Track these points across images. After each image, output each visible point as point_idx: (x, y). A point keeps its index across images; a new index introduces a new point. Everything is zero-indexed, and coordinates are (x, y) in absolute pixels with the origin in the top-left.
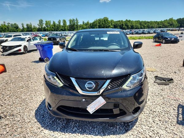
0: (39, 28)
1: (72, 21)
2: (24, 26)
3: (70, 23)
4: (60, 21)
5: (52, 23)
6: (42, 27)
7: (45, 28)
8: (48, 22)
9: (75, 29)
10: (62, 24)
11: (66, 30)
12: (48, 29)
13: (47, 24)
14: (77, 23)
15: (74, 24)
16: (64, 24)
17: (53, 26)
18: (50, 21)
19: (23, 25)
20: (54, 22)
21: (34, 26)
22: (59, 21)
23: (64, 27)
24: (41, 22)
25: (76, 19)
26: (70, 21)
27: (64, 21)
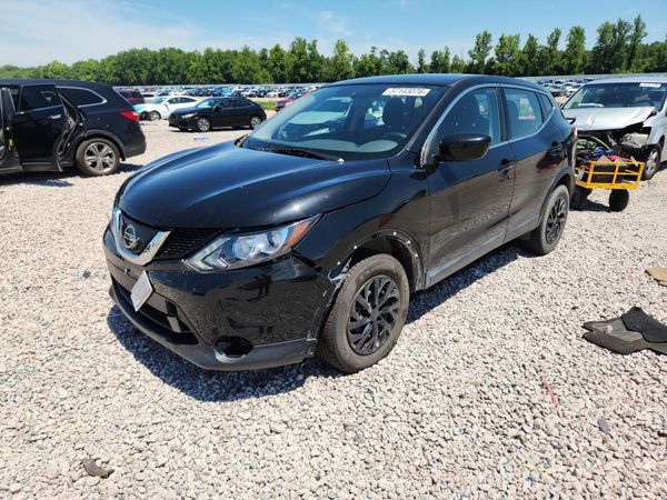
0: (472, 65)
1: (615, 31)
2: (425, 59)
3: (602, 39)
4: (558, 33)
5: (522, 46)
6: (481, 62)
7: (491, 63)
8: (510, 39)
9: (619, 65)
10: (562, 46)
11: (577, 69)
12: (500, 69)
13: (501, 47)
14: (636, 38)
15: (619, 44)
16: (571, 46)
17: (525, 57)
18: (517, 37)
19: (421, 55)
20: (532, 38)
21: (456, 59)
22: (552, 35)
23: (570, 59)
24: (483, 41)
25: (638, 22)
26: (604, 32)
27: (578, 34)
